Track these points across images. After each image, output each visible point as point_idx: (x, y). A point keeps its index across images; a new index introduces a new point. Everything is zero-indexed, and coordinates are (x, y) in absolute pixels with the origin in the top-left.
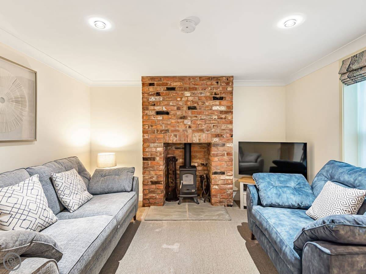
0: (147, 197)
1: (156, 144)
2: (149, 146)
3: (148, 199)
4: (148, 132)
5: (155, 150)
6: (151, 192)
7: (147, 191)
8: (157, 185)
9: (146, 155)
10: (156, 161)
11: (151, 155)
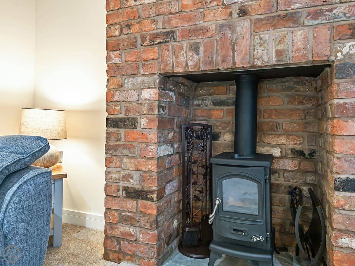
0: (116, 233)
1: (140, 79)
2: (122, 86)
3: (118, 240)
4: (118, 45)
5: (135, 98)
6: (125, 220)
7: (116, 214)
8: (140, 202)
9: (115, 110)
10: (139, 129)
11: (128, 111)
